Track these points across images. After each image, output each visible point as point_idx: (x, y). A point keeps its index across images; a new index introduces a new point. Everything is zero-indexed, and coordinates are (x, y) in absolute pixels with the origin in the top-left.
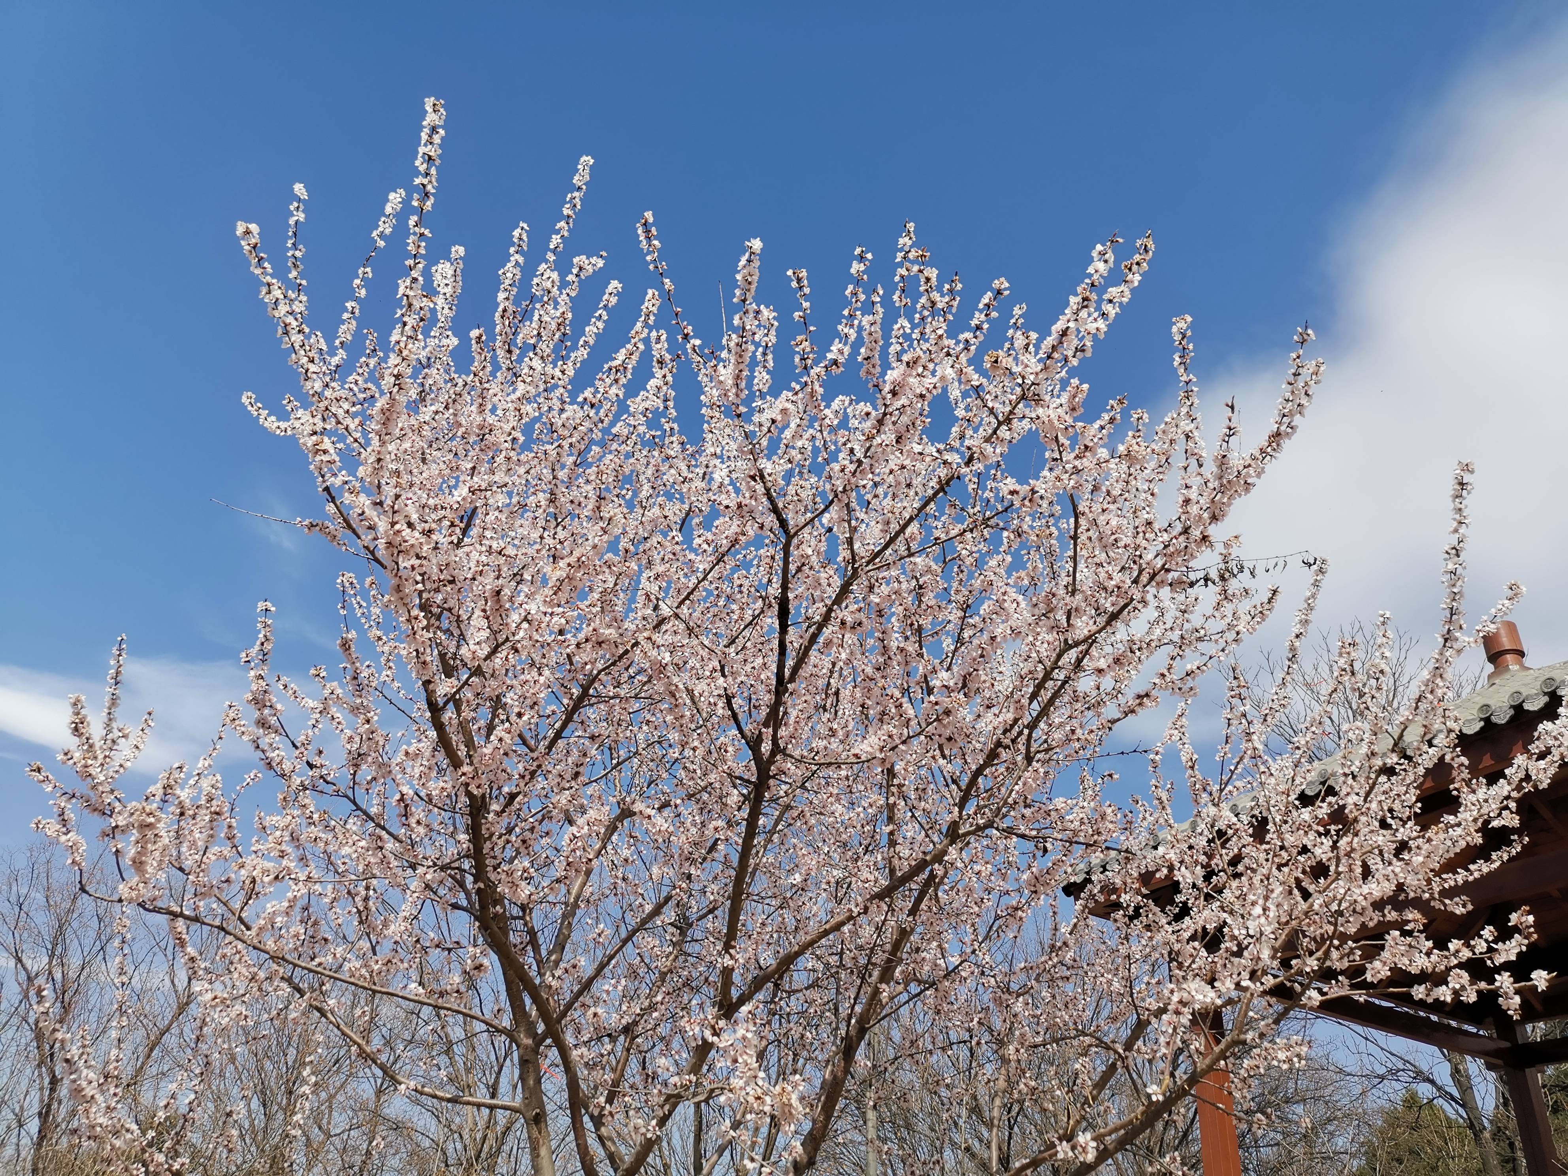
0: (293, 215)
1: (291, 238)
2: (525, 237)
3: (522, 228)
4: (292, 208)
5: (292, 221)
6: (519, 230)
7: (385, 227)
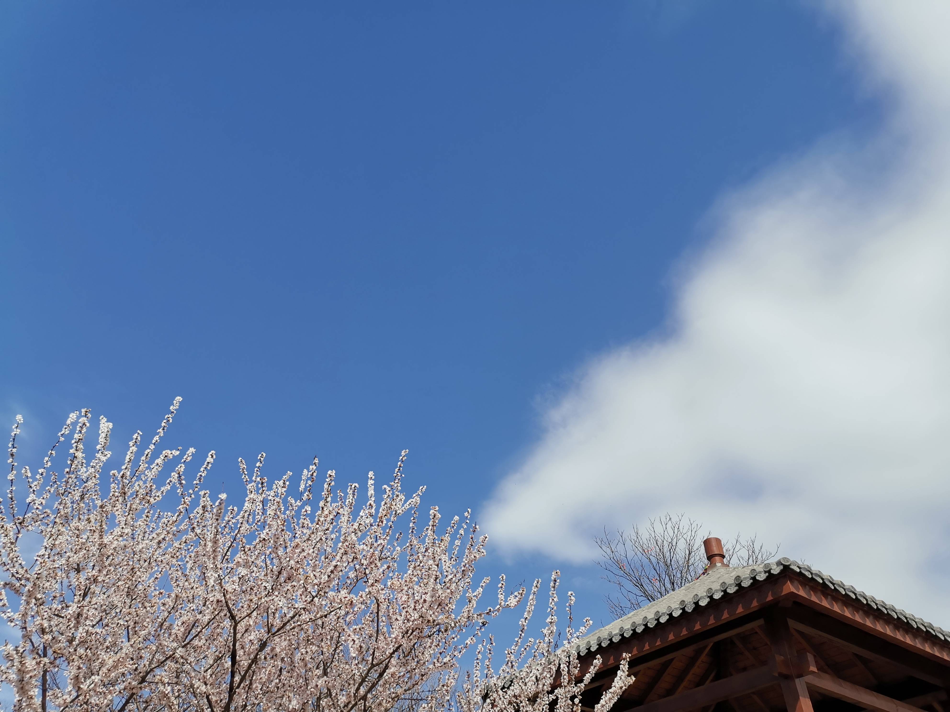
0: (14, 431)
1: (11, 441)
2: (139, 438)
3: (139, 434)
4: (14, 427)
5: (13, 434)
6: (136, 435)
7: (65, 431)
